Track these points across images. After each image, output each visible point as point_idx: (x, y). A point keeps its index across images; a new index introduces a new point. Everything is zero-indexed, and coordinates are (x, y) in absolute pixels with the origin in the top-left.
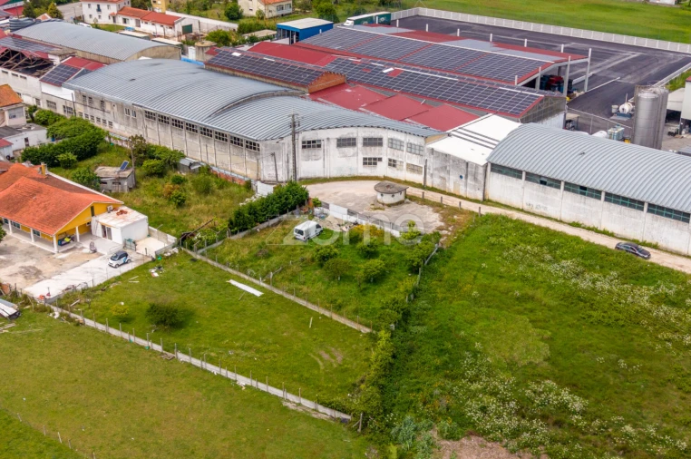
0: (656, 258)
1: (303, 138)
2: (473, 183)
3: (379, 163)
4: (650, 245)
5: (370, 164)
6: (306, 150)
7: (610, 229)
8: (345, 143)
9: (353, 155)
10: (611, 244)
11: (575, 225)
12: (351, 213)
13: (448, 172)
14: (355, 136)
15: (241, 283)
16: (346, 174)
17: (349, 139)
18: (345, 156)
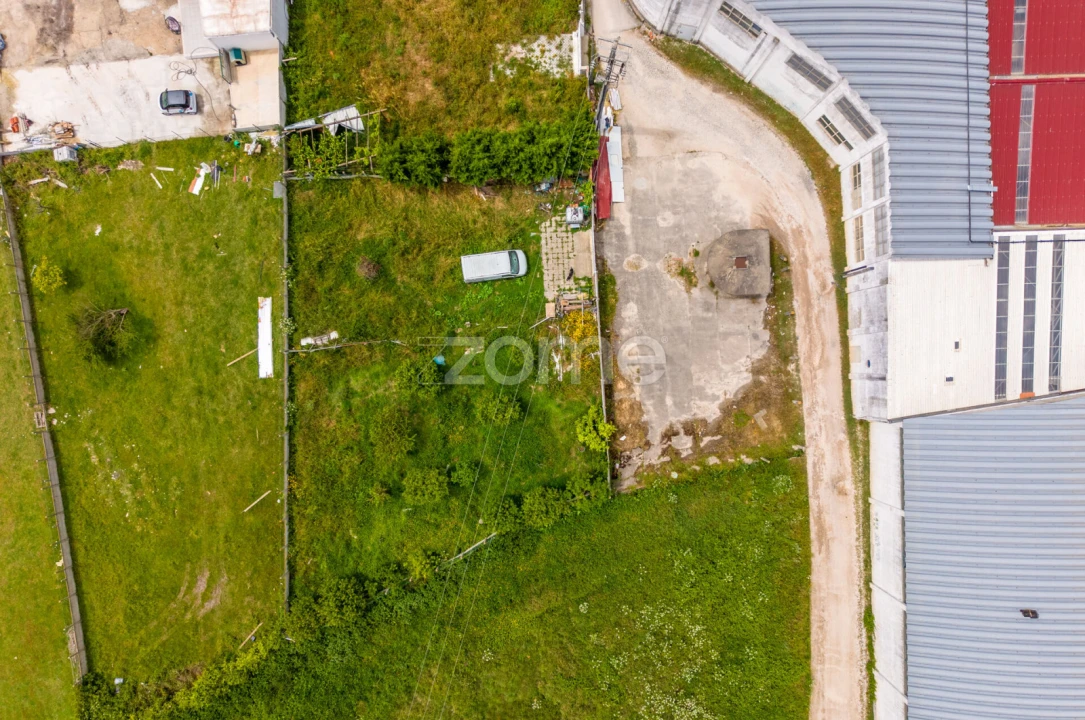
2: (867, 394)
3: (842, 147)
5: (829, 132)
6: (725, 17)
8: (807, 70)
9: (810, 97)
13: (869, 331)
14: (831, 79)
16: (782, 103)
17: (819, 73)
18: (794, 85)
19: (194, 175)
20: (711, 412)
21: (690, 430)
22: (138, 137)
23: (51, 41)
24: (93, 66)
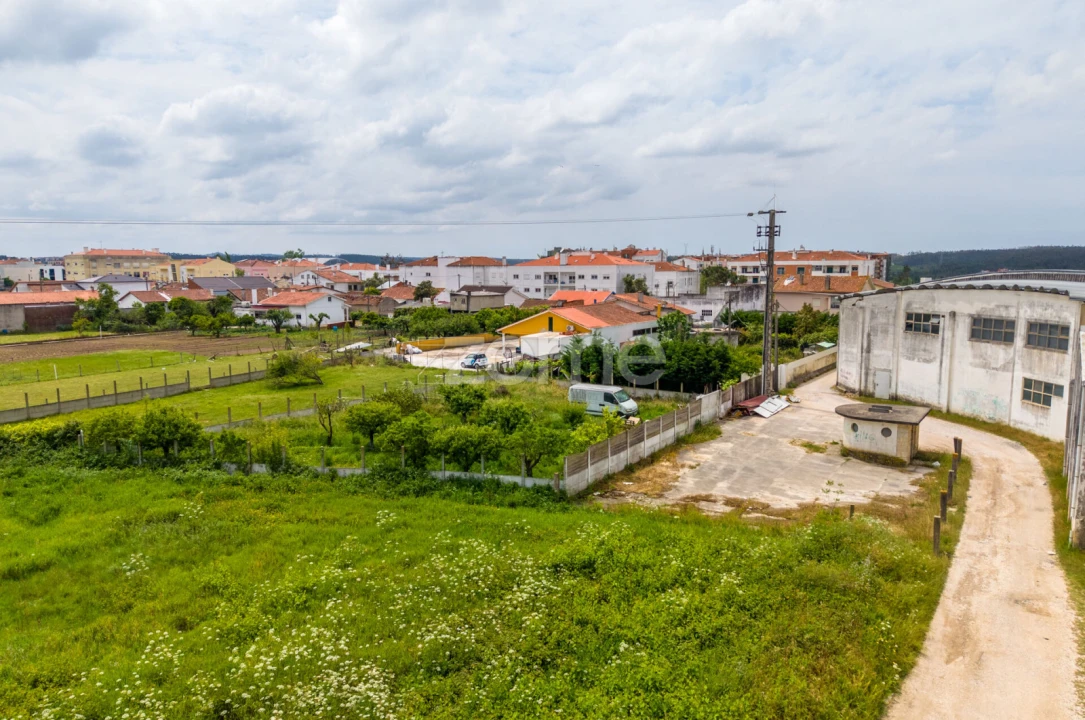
1: (909, 305)
3: (1054, 400)
5: (1037, 399)
6: (910, 334)
8: (991, 330)
9: (1004, 368)
14: (1012, 314)
16: (985, 414)
17: (999, 322)
18: (985, 366)
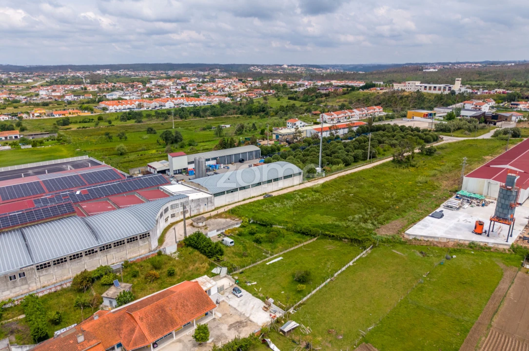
0: (274, 194)
2: (210, 204)
3: (168, 219)
4: (271, 192)
5: (167, 221)
7: (253, 196)
8: (161, 215)
9: (163, 220)
10: (261, 198)
11: (244, 200)
12: (218, 231)
13: (200, 206)
14: (163, 211)
15: (271, 261)
16: (163, 230)
18: (162, 222)
19: (252, 285)
20: (228, 220)
21: (234, 220)
22: (253, 297)
23: (245, 324)
24: (243, 313)
